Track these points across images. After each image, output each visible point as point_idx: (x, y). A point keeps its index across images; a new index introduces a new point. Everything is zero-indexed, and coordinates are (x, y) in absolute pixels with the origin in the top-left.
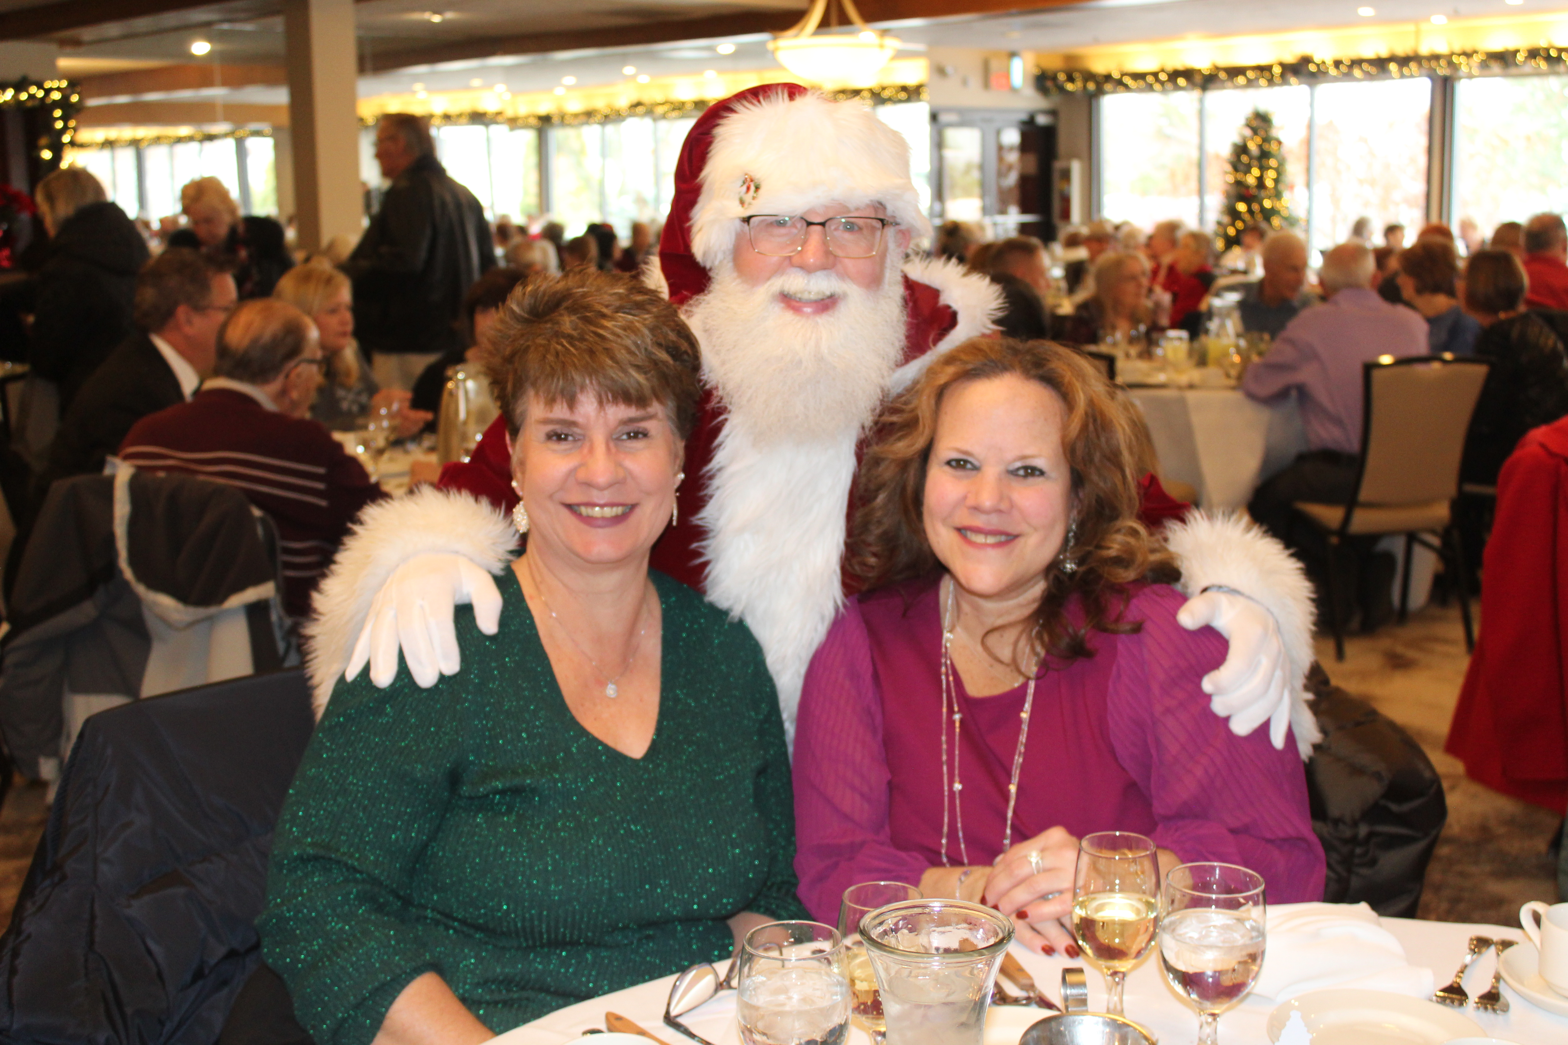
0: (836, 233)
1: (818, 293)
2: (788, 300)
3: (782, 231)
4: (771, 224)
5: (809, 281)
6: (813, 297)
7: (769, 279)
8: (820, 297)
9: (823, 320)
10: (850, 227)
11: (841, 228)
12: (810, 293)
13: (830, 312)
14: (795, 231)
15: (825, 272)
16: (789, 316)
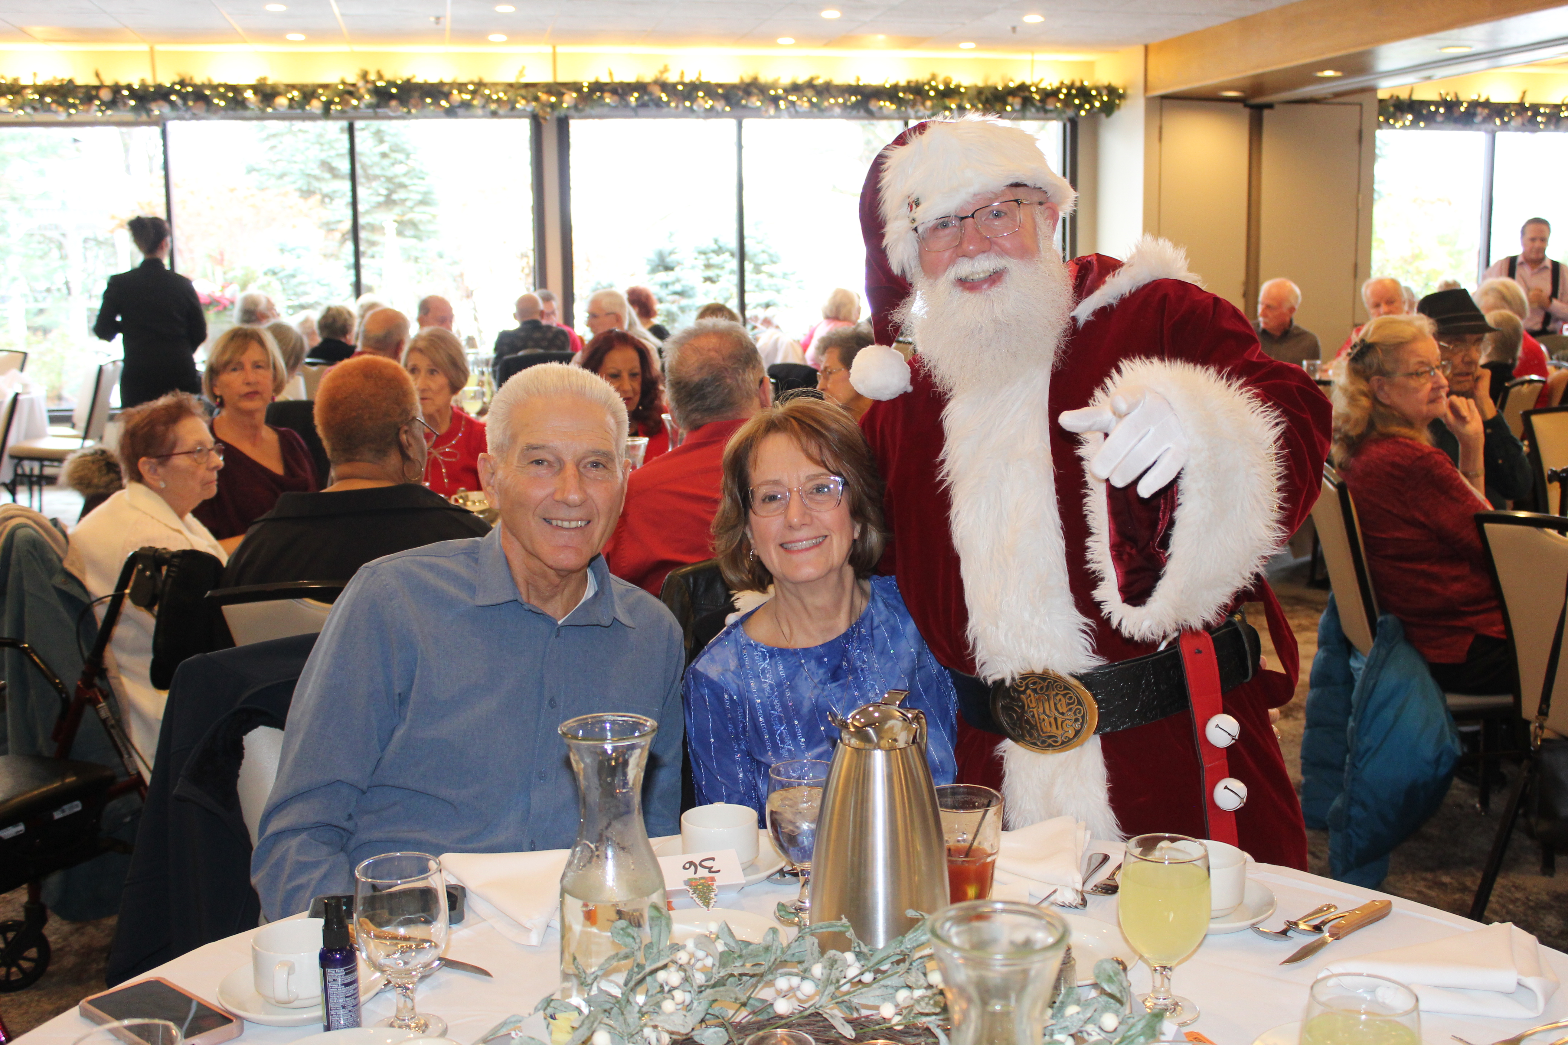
0: (987, 222)
1: (983, 271)
2: (966, 284)
3: (947, 231)
4: (935, 228)
5: (973, 265)
6: (982, 275)
7: (945, 270)
8: (988, 274)
9: (995, 291)
10: (998, 215)
11: (991, 217)
12: (978, 274)
13: (998, 284)
14: (956, 229)
15: (986, 255)
16: (967, 295)
